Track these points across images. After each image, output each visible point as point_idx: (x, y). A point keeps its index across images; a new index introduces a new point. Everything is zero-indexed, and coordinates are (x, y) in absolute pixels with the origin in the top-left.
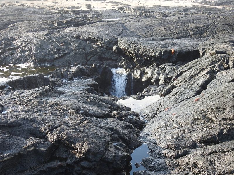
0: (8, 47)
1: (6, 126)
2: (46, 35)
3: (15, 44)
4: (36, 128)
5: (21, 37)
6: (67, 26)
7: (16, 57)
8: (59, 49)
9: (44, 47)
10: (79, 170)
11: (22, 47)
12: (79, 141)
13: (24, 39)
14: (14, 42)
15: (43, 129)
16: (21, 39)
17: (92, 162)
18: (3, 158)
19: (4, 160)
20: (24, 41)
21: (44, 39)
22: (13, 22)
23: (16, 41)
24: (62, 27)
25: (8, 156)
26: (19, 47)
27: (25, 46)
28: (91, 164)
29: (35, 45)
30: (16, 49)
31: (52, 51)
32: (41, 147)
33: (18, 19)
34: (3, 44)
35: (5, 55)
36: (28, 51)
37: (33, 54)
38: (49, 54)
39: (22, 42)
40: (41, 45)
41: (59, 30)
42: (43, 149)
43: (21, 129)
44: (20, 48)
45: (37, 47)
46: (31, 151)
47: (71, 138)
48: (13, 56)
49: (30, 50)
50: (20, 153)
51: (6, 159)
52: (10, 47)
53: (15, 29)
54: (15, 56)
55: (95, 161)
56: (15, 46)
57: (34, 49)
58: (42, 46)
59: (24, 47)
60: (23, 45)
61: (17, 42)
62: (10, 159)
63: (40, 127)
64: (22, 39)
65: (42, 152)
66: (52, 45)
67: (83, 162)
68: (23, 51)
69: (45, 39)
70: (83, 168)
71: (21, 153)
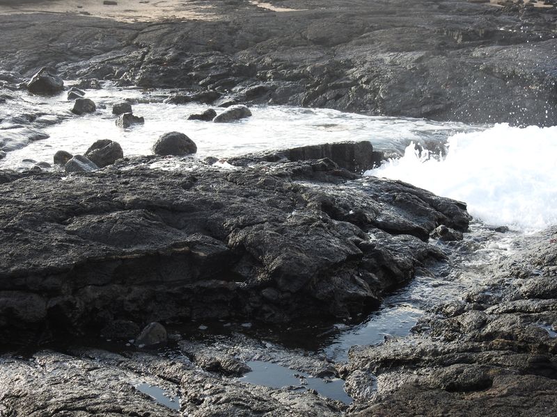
0: (333, 81)
1: (167, 209)
2: (420, 59)
3: (350, 76)
4: (218, 219)
5: (365, 63)
6: (483, 43)
7: (346, 104)
8: (440, 94)
9: (407, 87)
10: (255, 303)
11: (362, 83)
12: (270, 251)
13: (370, 67)
14: (349, 71)
15: (228, 223)
16: (365, 65)
17: (283, 292)
18: (124, 253)
19: (125, 257)
20: (369, 71)
21: (411, 69)
22: (372, 28)
23: (354, 69)
24: (469, 45)
25: (134, 252)
26: (355, 82)
27: (367, 82)
28: (281, 296)
29: (388, 81)
30: (348, 86)
31: (422, 96)
32: (200, 250)
33: (388, 22)
34: (324, 74)
35: (324, 97)
36: (371, 92)
37: (378, 101)
38: (412, 104)
39: (364, 73)
40: (402, 83)
41: (460, 51)
42: (202, 254)
43: (191, 218)
44: (358, 84)
45: (389, 87)
46: (180, 253)
47: (260, 243)
48: (340, 101)
49: (375, 91)
50: (158, 253)
51: (129, 256)
52: (338, 82)
53: (365, 44)
54: (343, 101)
55: (288, 291)
56: (349, 80)
57: (382, 89)
58: (404, 83)
59: (365, 83)
60: (364, 80)
61: (355, 73)
62: (136, 258)
63: (223, 220)
64: (367, 66)
65: (200, 259)
66: (425, 84)
67: (267, 290)
68: (362, 92)
69: (414, 68)
70: (265, 300)
71: (161, 252)
